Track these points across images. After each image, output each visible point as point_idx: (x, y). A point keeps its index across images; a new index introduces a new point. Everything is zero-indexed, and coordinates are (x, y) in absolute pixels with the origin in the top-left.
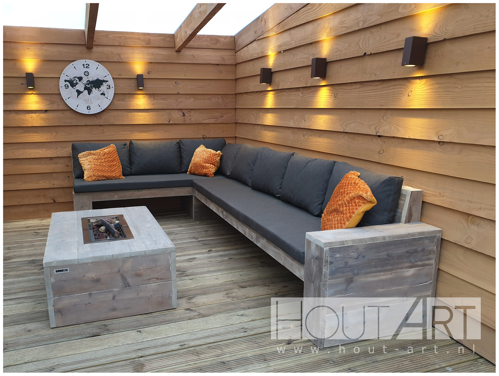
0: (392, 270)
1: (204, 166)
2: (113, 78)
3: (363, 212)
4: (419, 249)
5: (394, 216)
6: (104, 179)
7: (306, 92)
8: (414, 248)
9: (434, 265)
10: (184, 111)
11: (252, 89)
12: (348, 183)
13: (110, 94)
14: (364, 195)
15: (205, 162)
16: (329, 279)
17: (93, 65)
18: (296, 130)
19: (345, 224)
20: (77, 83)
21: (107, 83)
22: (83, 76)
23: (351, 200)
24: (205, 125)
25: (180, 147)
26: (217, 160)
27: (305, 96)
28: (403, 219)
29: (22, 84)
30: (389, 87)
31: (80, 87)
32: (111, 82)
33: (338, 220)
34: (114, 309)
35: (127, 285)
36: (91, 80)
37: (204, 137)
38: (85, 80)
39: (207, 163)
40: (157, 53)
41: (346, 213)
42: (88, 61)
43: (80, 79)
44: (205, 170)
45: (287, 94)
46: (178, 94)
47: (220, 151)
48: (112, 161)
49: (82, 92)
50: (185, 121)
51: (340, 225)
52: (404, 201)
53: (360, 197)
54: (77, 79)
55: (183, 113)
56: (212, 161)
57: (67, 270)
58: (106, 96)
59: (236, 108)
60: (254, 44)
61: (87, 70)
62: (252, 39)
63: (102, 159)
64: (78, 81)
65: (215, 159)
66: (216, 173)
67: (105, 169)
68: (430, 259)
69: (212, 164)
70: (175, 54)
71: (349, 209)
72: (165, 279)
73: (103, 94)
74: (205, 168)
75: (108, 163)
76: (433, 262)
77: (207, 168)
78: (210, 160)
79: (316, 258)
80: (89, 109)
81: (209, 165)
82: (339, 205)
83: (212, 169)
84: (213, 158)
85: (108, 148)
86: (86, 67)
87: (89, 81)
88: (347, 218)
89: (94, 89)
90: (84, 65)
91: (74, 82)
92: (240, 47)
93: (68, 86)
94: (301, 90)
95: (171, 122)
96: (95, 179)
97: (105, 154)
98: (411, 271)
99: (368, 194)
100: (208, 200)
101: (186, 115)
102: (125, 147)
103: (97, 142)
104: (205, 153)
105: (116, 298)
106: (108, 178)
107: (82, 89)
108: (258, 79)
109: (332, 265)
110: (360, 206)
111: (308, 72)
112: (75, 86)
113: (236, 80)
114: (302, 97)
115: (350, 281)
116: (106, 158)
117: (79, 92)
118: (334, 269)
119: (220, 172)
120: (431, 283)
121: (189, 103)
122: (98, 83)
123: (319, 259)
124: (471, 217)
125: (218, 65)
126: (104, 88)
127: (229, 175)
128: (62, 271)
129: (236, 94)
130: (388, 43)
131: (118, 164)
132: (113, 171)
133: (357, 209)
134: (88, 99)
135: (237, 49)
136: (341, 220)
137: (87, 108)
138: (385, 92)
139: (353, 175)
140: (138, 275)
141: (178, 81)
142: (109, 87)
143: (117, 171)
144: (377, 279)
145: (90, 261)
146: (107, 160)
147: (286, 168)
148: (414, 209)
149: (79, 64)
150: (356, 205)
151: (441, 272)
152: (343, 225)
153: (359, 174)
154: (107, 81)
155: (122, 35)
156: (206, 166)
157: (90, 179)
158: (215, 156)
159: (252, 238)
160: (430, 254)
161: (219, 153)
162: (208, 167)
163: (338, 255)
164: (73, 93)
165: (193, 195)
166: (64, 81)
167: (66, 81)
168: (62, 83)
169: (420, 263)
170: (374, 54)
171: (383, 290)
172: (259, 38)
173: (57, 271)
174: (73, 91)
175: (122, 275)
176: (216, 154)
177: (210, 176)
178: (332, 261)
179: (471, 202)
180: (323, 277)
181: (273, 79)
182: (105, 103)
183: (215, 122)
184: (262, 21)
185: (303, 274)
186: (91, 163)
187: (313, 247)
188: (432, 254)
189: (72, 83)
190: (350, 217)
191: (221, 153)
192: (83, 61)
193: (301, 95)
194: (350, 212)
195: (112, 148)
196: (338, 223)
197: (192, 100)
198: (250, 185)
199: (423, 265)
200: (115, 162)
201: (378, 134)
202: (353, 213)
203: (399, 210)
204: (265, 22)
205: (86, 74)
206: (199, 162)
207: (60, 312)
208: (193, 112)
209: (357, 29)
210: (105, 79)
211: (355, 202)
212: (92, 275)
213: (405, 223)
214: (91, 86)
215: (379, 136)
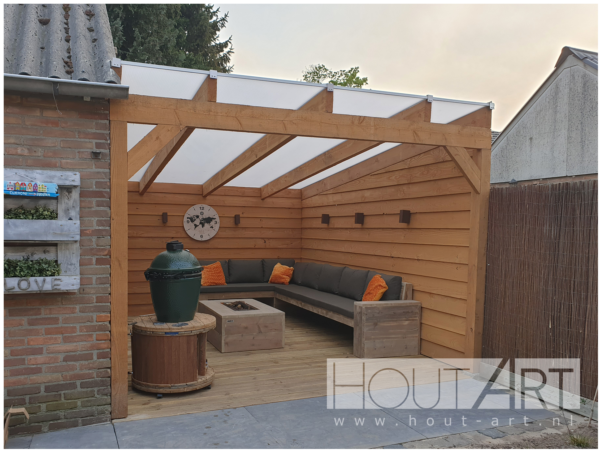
0: (396, 321)
1: (282, 277)
2: (219, 217)
3: (382, 293)
4: (410, 311)
5: (399, 296)
6: (214, 284)
7: (352, 231)
8: (408, 310)
9: (418, 320)
10: (265, 239)
11: (314, 226)
12: (375, 280)
13: (217, 227)
14: (382, 284)
15: (282, 274)
16: (366, 322)
17: (207, 207)
18: (346, 254)
19: (373, 299)
20: (195, 220)
21: (215, 220)
22: (199, 215)
23: (376, 287)
24: (280, 249)
25: (263, 264)
26: (291, 273)
27: (352, 233)
28: (403, 298)
29: (159, 220)
30: (396, 231)
31: (197, 222)
32: (218, 220)
33: (370, 297)
34: (253, 345)
35: (260, 332)
36: (204, 218)
37: (279, 257)
38: (201, 217)
39: (283, 275)
40: (249, 201)
41: (374, 294)
42: (204, 205)
43: (198, 217)
44: (282, 280)
45: (340, 231)
46: (262, 228)
47: (292, 267)
48: (219, 273)
49: (198, 226)
50: (265, 246)
51: (371, 299)
52: (403, 289)
53: (380, 285)
54: (196, 217)
55: (265, 241)
56: (287, 274)
57: (232, 321)
58: (214, 228)
59: (302, 238)
60: (317, 197)
61: (203, 211)
62: (316, 194)
63: (212, 271)
64: (196, 219)
65: (289, 272)
66: (290, 283)
67: (215, 278)
68: (416, 317)
69: (287, 276)
70: (261, 201)
71: (375, 292)
72: (279, 330)
73: (212, 227)
74: (282, 278)
75: (217, 274)
76: (418, 318)
77: (284, 279)
78: (286, 273)
79: (359, 313)
80: (202, 237)
81: (285, 276)
82: (370, 290)
83: (288, 279)
84: (288, 272)
85: (215, 264)
86: (202, 209)
87: (203, 218)
88: (374, 296)
89: (206, 224)
90: (200, 208)
91: (193, 219)
92: (306, 197)
93: (189, 222)
94: (349, 229)
95: (256, 247)
96: (209, 284)
97: (214, 268)
98: (406, 323)
99: (384, 284)
100: (289, 298)
101: (267, 242)
102: (226, 264)
103: (207, 260)
104: (282, 268)
105: (255, 339)
106: (217, 284)
107: (198, 224)
108: (321, 219)
109: (366, 316)
110: (380, 289)
111: (353, 219)
112: (194, 222)
113: (302, 218)
114: (350, 234)
115: (376, 324)
116: (215, 271)
117: (196, 226)
118: (368, 317)
119: (292, 282)
120: (418, 330)
121: (269, 234)
122: (209, 220)
123: (360, 313)
124: (431, 294)
125: (290, 208)
126: (212, 223)
127: (300, 283)
128: (230, 321)
129: (302, 228)
130: (394, 210)
131: (222, 275)
132: (220, 279)
133: (379, 291)
134: (202, 230)
135: (303, 198)
136: (371, 297)
137: (201, 236)
138: (394, 234)
139: (377, 276)
140: (266, 327)
141: (262, 219)
142: (216, 223)
143: (223, 280)
144: (389, 325)
145: (244, 317)
146: (215, 272)
147: (341, 276)
148: (408, 293)
149: (197, 207)
150: (378, 290)
151: (423, 324)
152: (372, 299)
153: (381, 276)
154: (215, 219)
155: (226, 188)
156: (283, 277)
157: (205, 285)
158: (289, 270)
159: (323, 314)
160: (416, 314)
161: (292, 268)
162: (285, 277)
163: (369, 311)
164: (192, 226)
165: (274, 298)
166: (187, 218)
167: (188, 218)
168: (185, 219)
169: (411, 318)
170: (388, 214)
171: (392, 331)
172: (320, 194)
173: (228, 321)
174: (192, 225)
175: (258, 326)
176: (290, 269)
177: (286, 284)
178: (367, 313)
179: (431, 287)
180: (363, 321)
181: (330, 221)
182: (213, 233)
183: (287, 247)
184: (322, 184)
185: (353, 324)
186: (205, 274)
187: (358, 308)
188: (417, 315)
189: (192, 220)
190: (376, 295)
191: (293, 269)
192: (200, 205)
193: (349, 232)
194: (375, 293)
195: (218, 264)
196: (370, 299)
197: (271, 232)
198: (317, 289)
199: (413, 320)
200: (221, 274)
201: (392, 256)
202: (377, 293)
203: (401, 294)
204: (325, 185)
205: (202, 213)
206: (278, 274)
207: (227, 344)
208: (271, 240)
209: (379, 200)
210: (214, 217)
211: (378, 288)
212: (244, 325)
213: (404, 300)
214: (204, 222)
215: (392, 257)
